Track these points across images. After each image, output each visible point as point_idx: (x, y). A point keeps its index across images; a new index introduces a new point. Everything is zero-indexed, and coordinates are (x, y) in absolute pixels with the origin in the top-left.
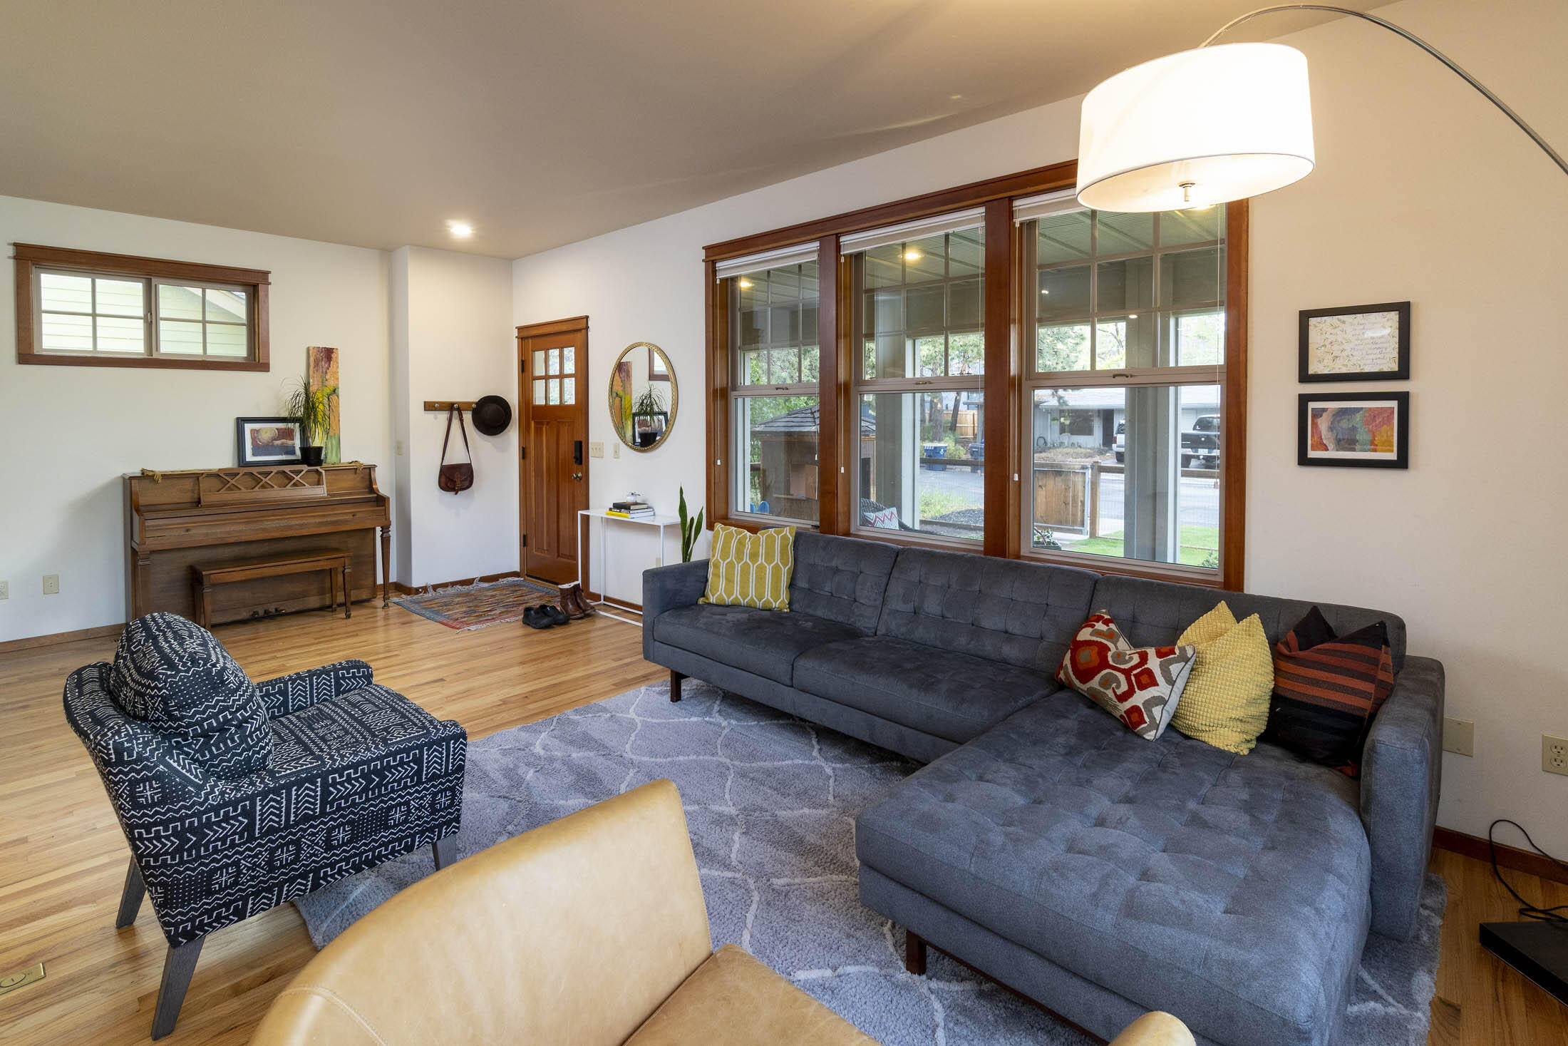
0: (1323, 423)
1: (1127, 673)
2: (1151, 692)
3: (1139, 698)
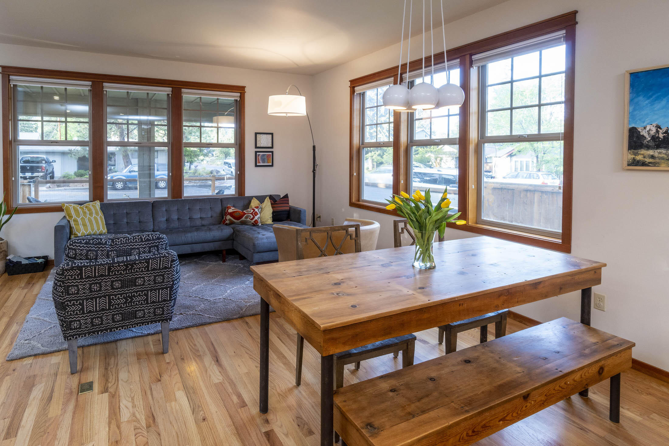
1: (252, 214)
3: (256, 218)
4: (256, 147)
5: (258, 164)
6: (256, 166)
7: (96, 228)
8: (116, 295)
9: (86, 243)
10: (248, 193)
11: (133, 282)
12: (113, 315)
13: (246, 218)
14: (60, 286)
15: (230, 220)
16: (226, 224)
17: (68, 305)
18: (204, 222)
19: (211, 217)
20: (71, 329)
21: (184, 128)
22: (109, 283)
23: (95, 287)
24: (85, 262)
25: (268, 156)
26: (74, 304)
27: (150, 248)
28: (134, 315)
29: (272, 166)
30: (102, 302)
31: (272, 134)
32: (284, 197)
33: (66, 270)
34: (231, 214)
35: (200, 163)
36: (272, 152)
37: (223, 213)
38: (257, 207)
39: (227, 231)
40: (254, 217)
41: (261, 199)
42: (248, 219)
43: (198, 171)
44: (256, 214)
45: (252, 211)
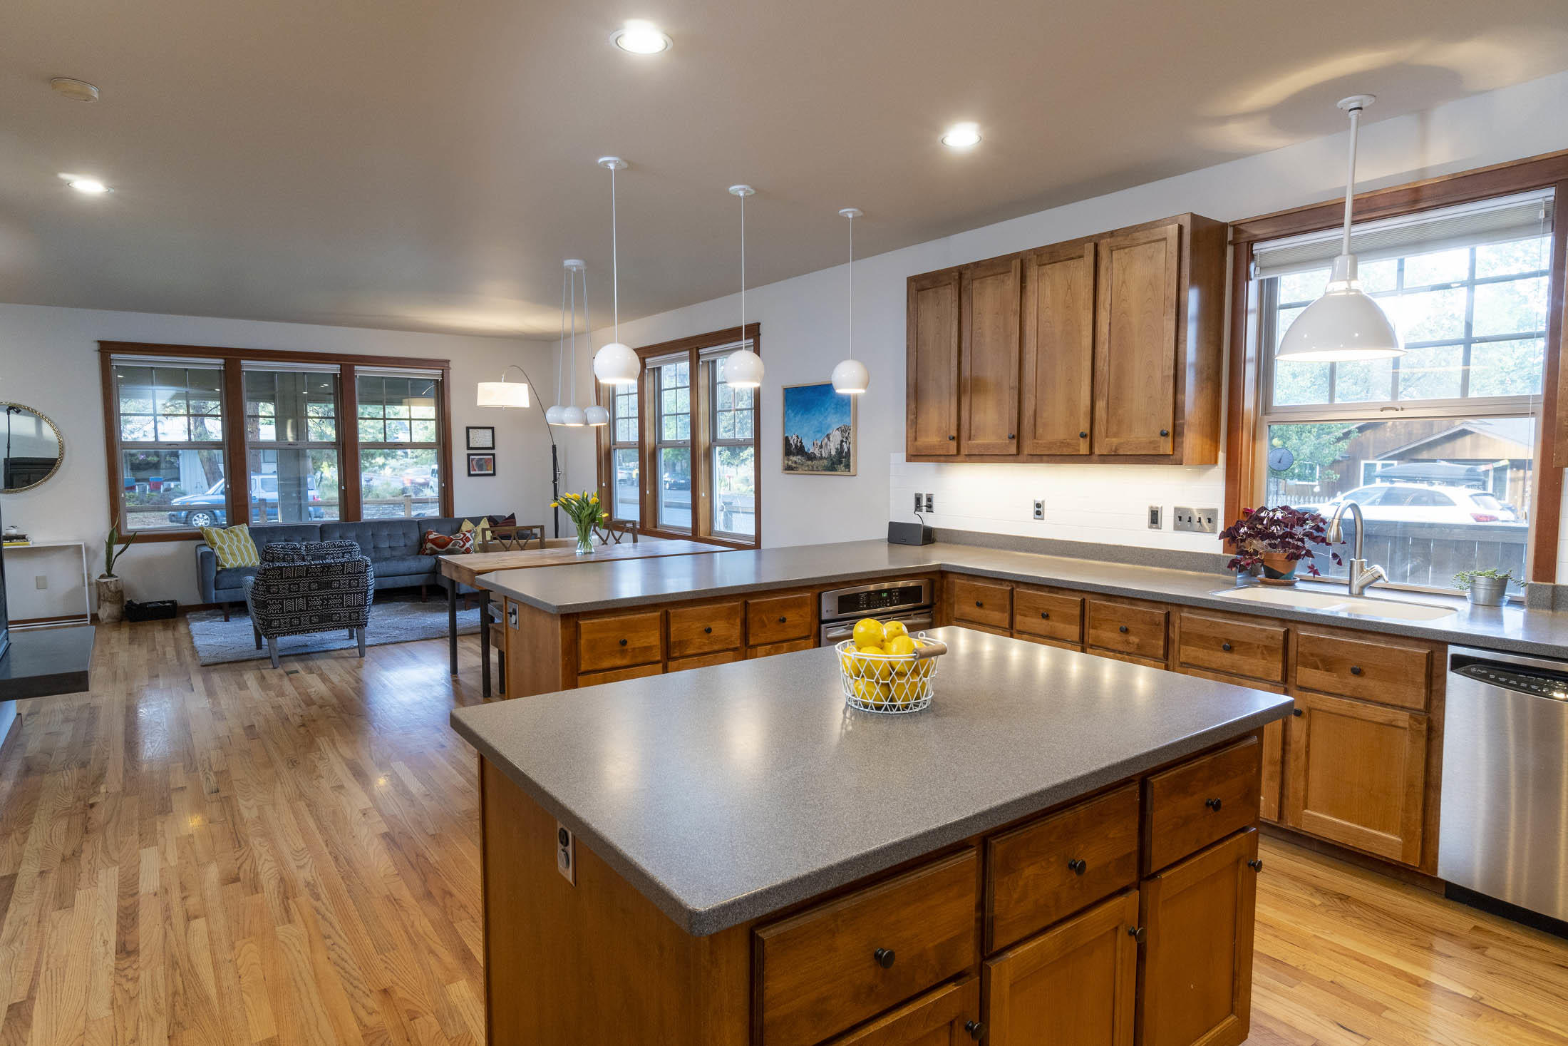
0: (474, 463)
1: (462, 539)
2: (470, 543)
3: (468, 545)
4: (469, 448)
5: (472, 473)
6: (470, 475)
7: (247, 560)
8: (313, 597)
9: (282, 548)
10: (458, 513)
11: (329, 585)
12: (311, 616)
13: (454, 545)
14: (262, 584)
15: (431, 548)
16: (427, 554)
17: (269, 604)
18: (394, 553)
19: (405, 546)
20: (272, 628)
21: (360, 421)
22: (307, 585)
23: (294, 588)
24: (285, 564)
25: (487, 461)
26: (274, 603)
27: (343, 553)
28: (329, 618)
29: (494, 474)
30: (301, 603)
31: (492, 428)
32: (510, 517)
33: (268, 570)
34: (433, 541)
35: (375, 471)
36: (493, 455)
37: (423, 540)
38: (469, 532)
39: (427, 562)
40: (465, 544)
41: (476, 521)
42: (457, 547)
43: (374, 489)
44: (468, 540)
45: (462, 536)
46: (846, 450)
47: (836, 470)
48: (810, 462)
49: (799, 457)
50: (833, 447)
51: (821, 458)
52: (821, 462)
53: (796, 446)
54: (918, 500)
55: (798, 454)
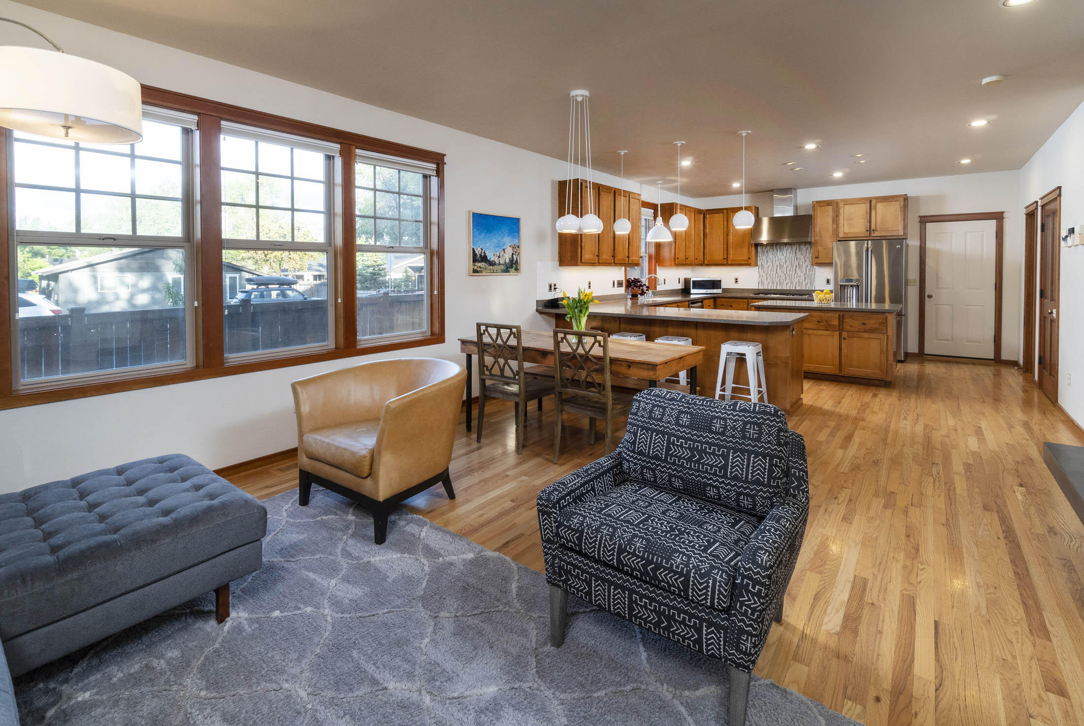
46: (515, 259)
47: (509, 272)
48: (491, 267)
49: (483, 263)
50: (507, 257)
51: (499, 264)
52: (499, 267)
53: (481, 255)
54: (551, 286)
55: (482, 261)
